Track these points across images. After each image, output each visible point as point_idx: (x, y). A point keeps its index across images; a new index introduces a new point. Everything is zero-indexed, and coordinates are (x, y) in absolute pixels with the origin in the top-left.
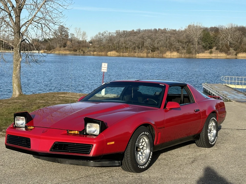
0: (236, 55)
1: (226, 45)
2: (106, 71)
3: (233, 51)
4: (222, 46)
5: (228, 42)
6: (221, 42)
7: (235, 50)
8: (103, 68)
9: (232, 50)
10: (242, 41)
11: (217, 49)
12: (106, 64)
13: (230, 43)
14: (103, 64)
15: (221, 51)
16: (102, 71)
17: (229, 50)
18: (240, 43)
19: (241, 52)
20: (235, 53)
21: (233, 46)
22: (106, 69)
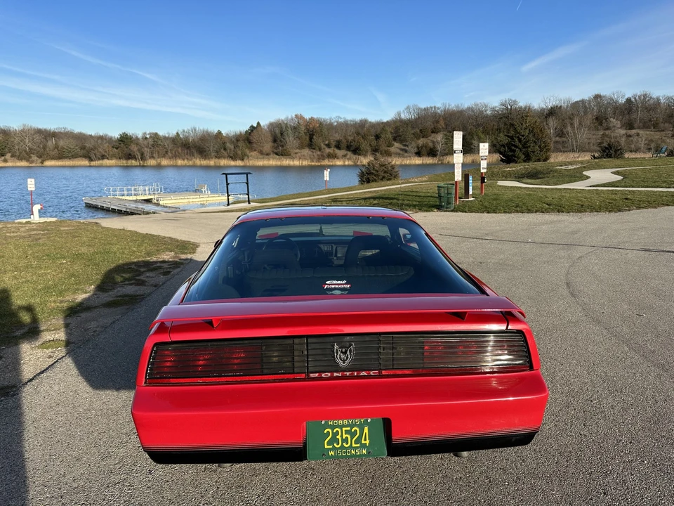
0: (42, 163)
1: (25, 151)
2: (34, 189)
3: (36, 158)
4: (20, 153)
5: (27, 147)
6: (17, 147)
7: (40, 157)
8: (29, 186)
9: (34, 157)
10: (47, 146)
11: (12, 156)
12: (33, 180)
13: (30, 149)
14: (29, 180)
15: (20, 158)
16: (29, 189)
17: (30, 157)
18: (44, 148)
19: (48, 159)
20: (40, 160)
21: (35, 152)
22: (34, 186)
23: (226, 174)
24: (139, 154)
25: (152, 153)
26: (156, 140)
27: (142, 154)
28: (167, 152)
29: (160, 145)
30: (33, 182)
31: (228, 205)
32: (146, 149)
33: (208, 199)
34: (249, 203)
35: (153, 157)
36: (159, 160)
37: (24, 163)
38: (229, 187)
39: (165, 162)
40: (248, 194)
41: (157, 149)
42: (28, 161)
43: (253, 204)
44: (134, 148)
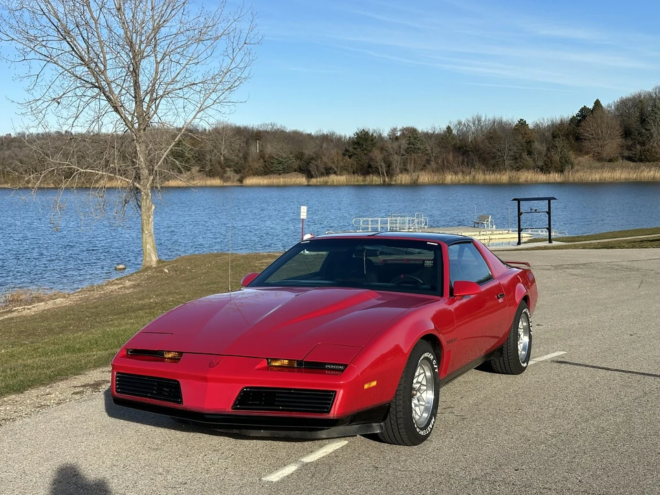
0: (241, 181)
1: (219, 163)
2: (305, 217)
3: (233, 173)
4: (212, 166)
5: (222, 157)
6: (208, 157)
7: (236, 172)
8: (302, 214)
9: (230, 173)
10: (248, 154)
11: (200, 171)
12: (305, 208)
13: (225, 159)
14: (302, 207)
15: (211, 174)
16: (302, 217)
17: (225, 172)
18: (245, 158)
19: (249, 175)
20: (238, 177)
21: (232, 163)
22: (305, 214)
23: (519, 201)
24: (383, 164)
25: (405, 164)
26: (412, 140)
27: (389, 166)
28: (428, 161)
29: (419, 149)
30: (306, 210)
31: (519, 243)
32: (396, 156)
33: (492, 237)
34: (550, 242)
35: (406, 170)
36: (415, 175)
37: (217, 182)
38: (522, 217)
39: (424, 178)
40: (549, 230)
41: (414, 155)
42: (222, 177)
43: (555, 243)
44: (377, 155)
